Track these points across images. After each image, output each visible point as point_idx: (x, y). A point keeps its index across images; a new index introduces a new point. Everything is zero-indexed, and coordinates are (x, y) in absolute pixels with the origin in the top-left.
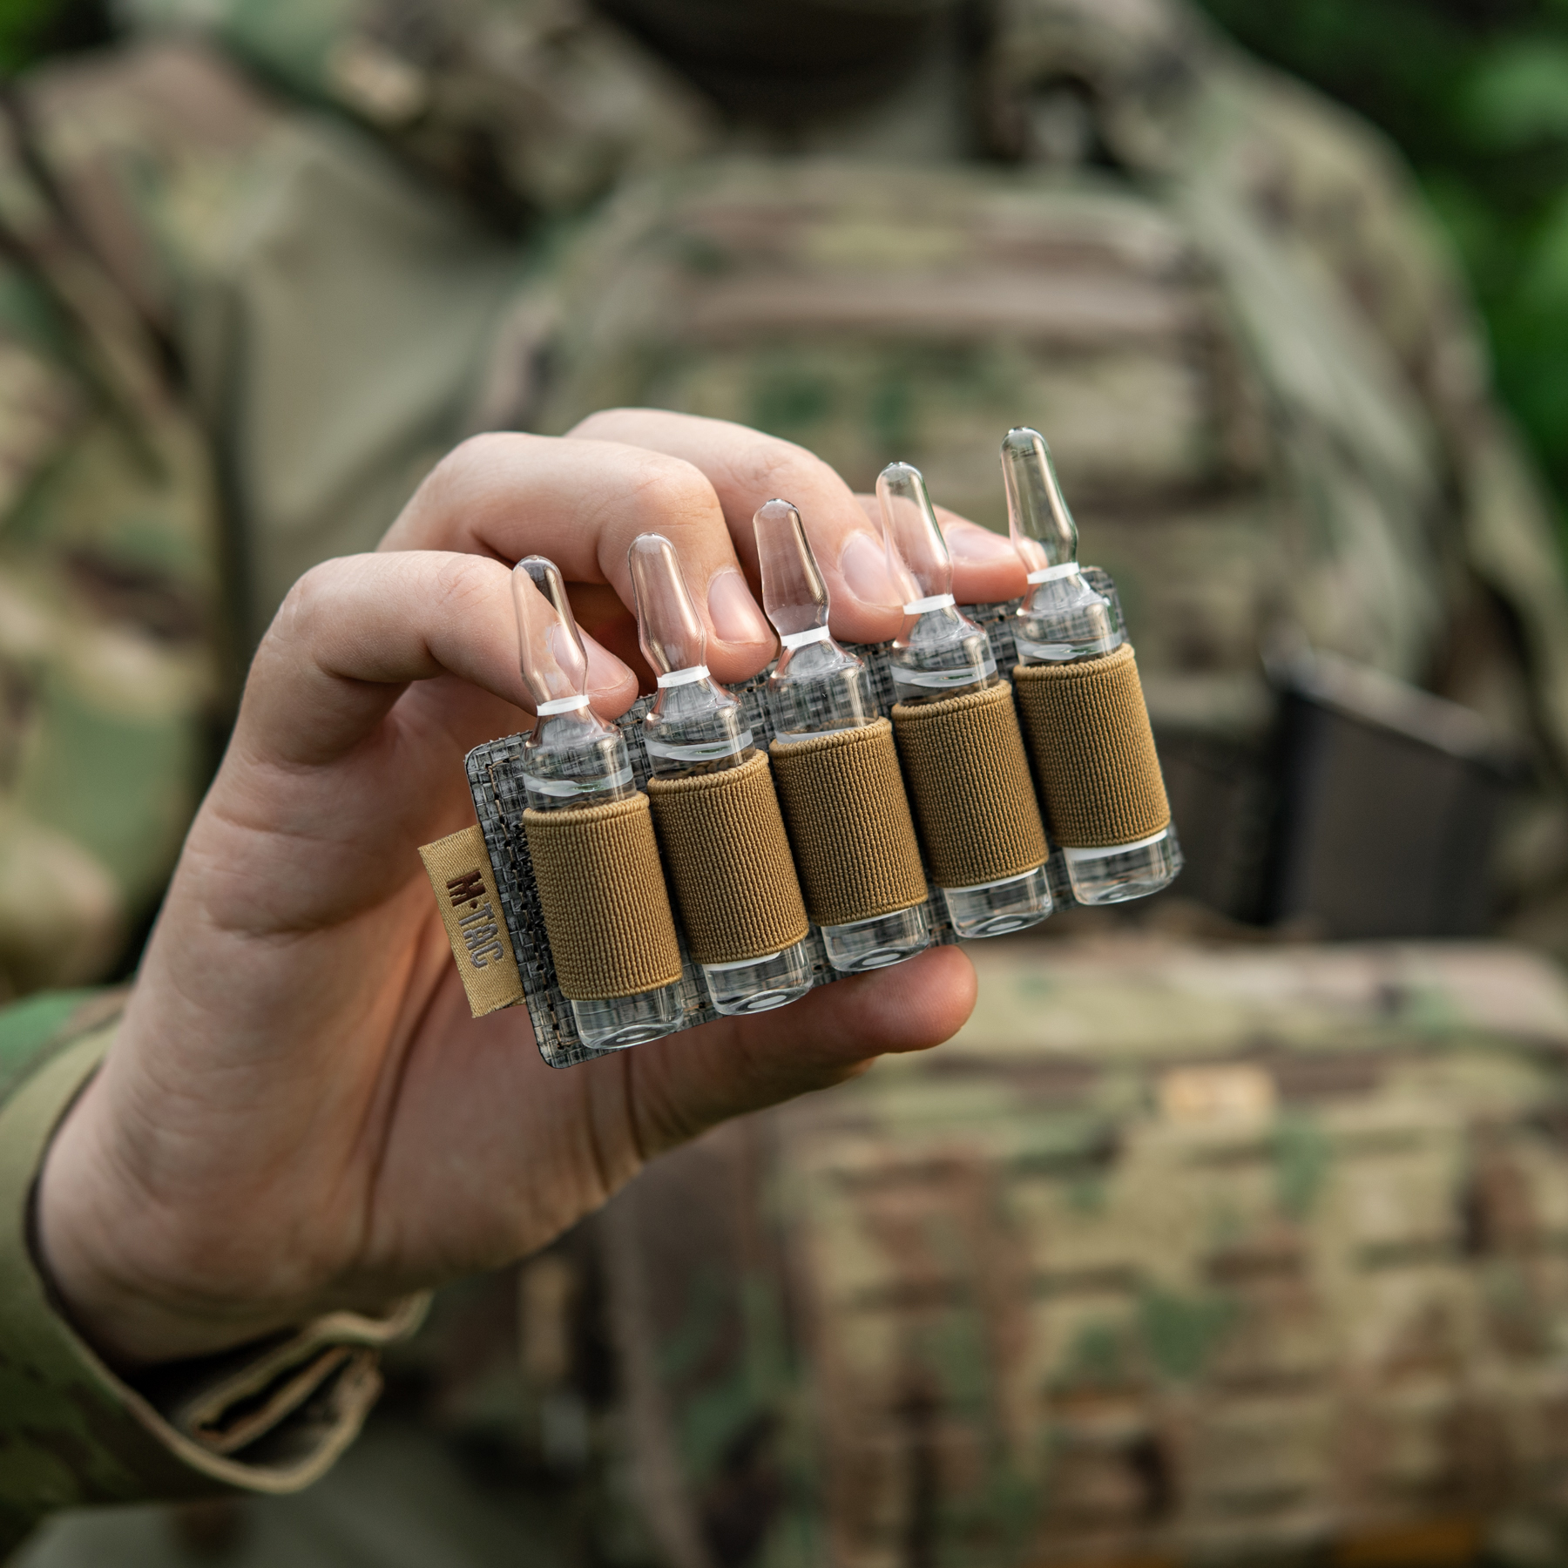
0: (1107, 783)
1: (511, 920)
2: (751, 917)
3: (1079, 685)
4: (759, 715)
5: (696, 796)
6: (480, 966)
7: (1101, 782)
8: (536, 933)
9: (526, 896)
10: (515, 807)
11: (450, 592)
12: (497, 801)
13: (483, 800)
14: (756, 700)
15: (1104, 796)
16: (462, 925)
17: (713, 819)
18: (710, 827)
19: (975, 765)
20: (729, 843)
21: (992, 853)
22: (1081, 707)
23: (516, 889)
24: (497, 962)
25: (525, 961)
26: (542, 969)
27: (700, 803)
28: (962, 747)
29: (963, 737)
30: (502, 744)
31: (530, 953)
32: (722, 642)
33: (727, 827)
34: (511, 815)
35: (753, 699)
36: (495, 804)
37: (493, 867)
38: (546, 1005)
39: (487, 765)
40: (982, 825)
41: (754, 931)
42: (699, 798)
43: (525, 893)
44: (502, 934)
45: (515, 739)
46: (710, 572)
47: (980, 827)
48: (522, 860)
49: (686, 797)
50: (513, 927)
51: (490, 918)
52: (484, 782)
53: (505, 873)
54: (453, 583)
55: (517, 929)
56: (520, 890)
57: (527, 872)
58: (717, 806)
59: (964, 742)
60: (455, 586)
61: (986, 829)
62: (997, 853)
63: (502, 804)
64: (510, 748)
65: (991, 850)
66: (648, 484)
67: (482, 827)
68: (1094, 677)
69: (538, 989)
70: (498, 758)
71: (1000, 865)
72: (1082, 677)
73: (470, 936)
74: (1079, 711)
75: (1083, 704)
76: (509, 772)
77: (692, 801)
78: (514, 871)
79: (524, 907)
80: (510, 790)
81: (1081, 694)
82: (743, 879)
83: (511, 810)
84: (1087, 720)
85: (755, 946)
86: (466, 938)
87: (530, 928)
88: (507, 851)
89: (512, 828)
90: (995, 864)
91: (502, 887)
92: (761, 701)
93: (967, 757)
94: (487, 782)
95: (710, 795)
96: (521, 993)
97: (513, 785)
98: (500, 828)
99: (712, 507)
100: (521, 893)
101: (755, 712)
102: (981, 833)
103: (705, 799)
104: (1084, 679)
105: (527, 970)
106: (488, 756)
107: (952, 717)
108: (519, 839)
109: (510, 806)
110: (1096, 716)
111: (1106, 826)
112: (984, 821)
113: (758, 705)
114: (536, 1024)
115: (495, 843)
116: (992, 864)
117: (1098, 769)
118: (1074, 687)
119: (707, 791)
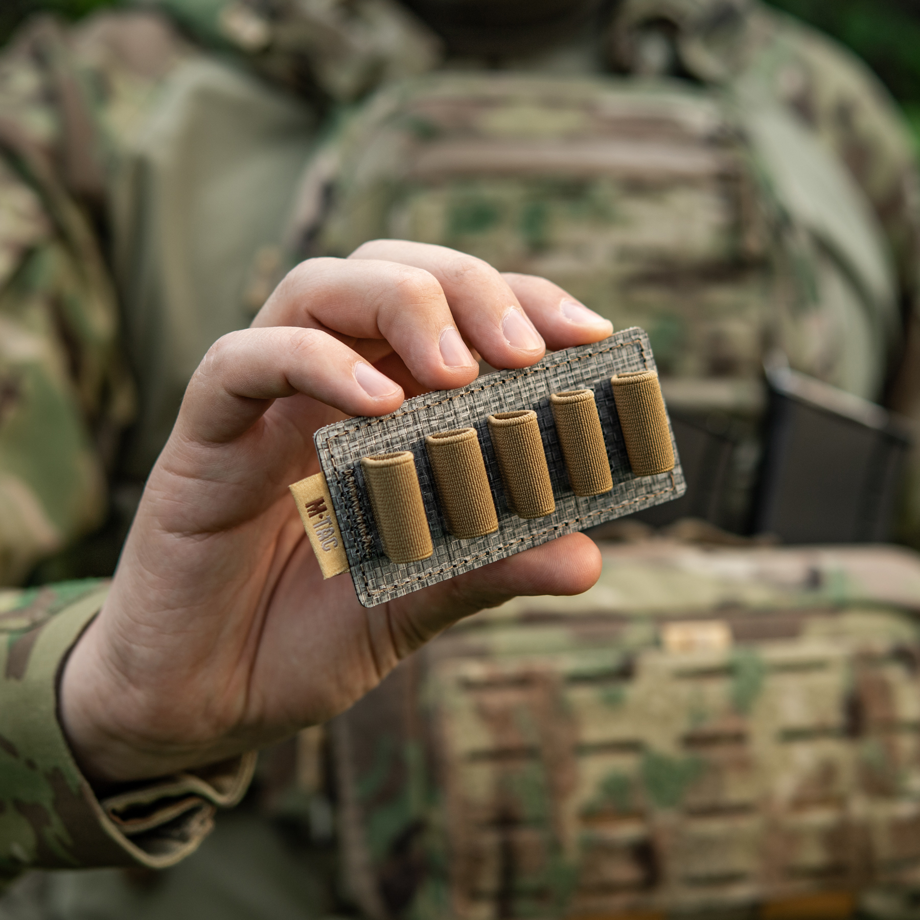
0: (652, 441)
1: (342, 525)
2: (479, 514)
3: (638, 387)
4: (467, 410)
5: (452, 447)
6: (327, 550)
7: (650, 440)
8: (355, 532)
9: (349, 512)
10: (342, 462)
11: (297, 348)
12: (332, 459)
13: (325, 459)
14: (465, 401)
15: (651, 448)
16: (315, 528)
17: (461, 460)
18: (459, 464)
19: (586, 432)
20: (468, 472)
21: (594, 480)
22: (639, 399)
23: (344, 508)
24: (335, 548)
25: (349, 548)
26: (358, 552)
27: (454, 450)
28: (580, 422)
29: (580, 416)
30: (334, 427)
31: (352, 543)
32: (448, 367)
33: (467, 464)
34: (339, 467)
35: (463, 401)
36: (332, 461)
37: (331, 496)
38: (361, 572)
39: (327, 439)
40: (590, 465)
41: (481, 522)
42: (454, 448)
43: (348, 510)
44: (336, 533)
45: (340, 424)
46: (440, 329)
47: (588, 466)
48: (347, 491)
49: (448, 448)
50: (343, 529)
51: (330, 524)
52: (325, 448)
53: (338, 499)
54: (299, 342)
55: (345, 530)
56: (346, 508)
57: (349, 498)
58: (463, 452)
59: (581, 419)
60: (300, 344)
61: (592, 467)
62: (597, 481)
63: (335, 460)
64: (338, 429)
65: (594, 479)
66: (404, 282)
67: (324, 474)
68: (645, 382)
69: (356, 564)
70: (332, 435)
71: (599, 487)
72: (639, 383)
73: (320, 534)
74: (639, 401)
75: (640, 397)
76: (338, 443)
77: (450, 450)
78: (343, 498)
79: (348, 518)
80: (339, 453)
81: (639, 392)
82: (475, 493)
83: (340, 464)
84: (642, 406)
85: (482, 530)
86: (318, 535)
87: (352, 530)
88: (339, 486)
89: (341, 473)
90: (596, 487)
91: (336, 507)
92: (468, 402)
93: (582, 428)
94: (326, 448)
95: (459, 446)
96: (347, 566)
97: (340, 450)
98: (334, 474)
99: (439, 294)
100: (346, 510)
101: (465, 408)
102: (589, 469)
103: (457, 448)
104: (641, 384)
105: (351, 553)
106: (326, 434)
107: (575, 405)
108: (345, 480)
109: (339, 461)
110: (647, 403)
111: (653, 464)
112: (590, 462)
113: (466, 404)
114: (356, 583)
115: (332, 482)
116: (594, 486)
117: (648, 433)
118: (636, 388)
119: (457, 444)
